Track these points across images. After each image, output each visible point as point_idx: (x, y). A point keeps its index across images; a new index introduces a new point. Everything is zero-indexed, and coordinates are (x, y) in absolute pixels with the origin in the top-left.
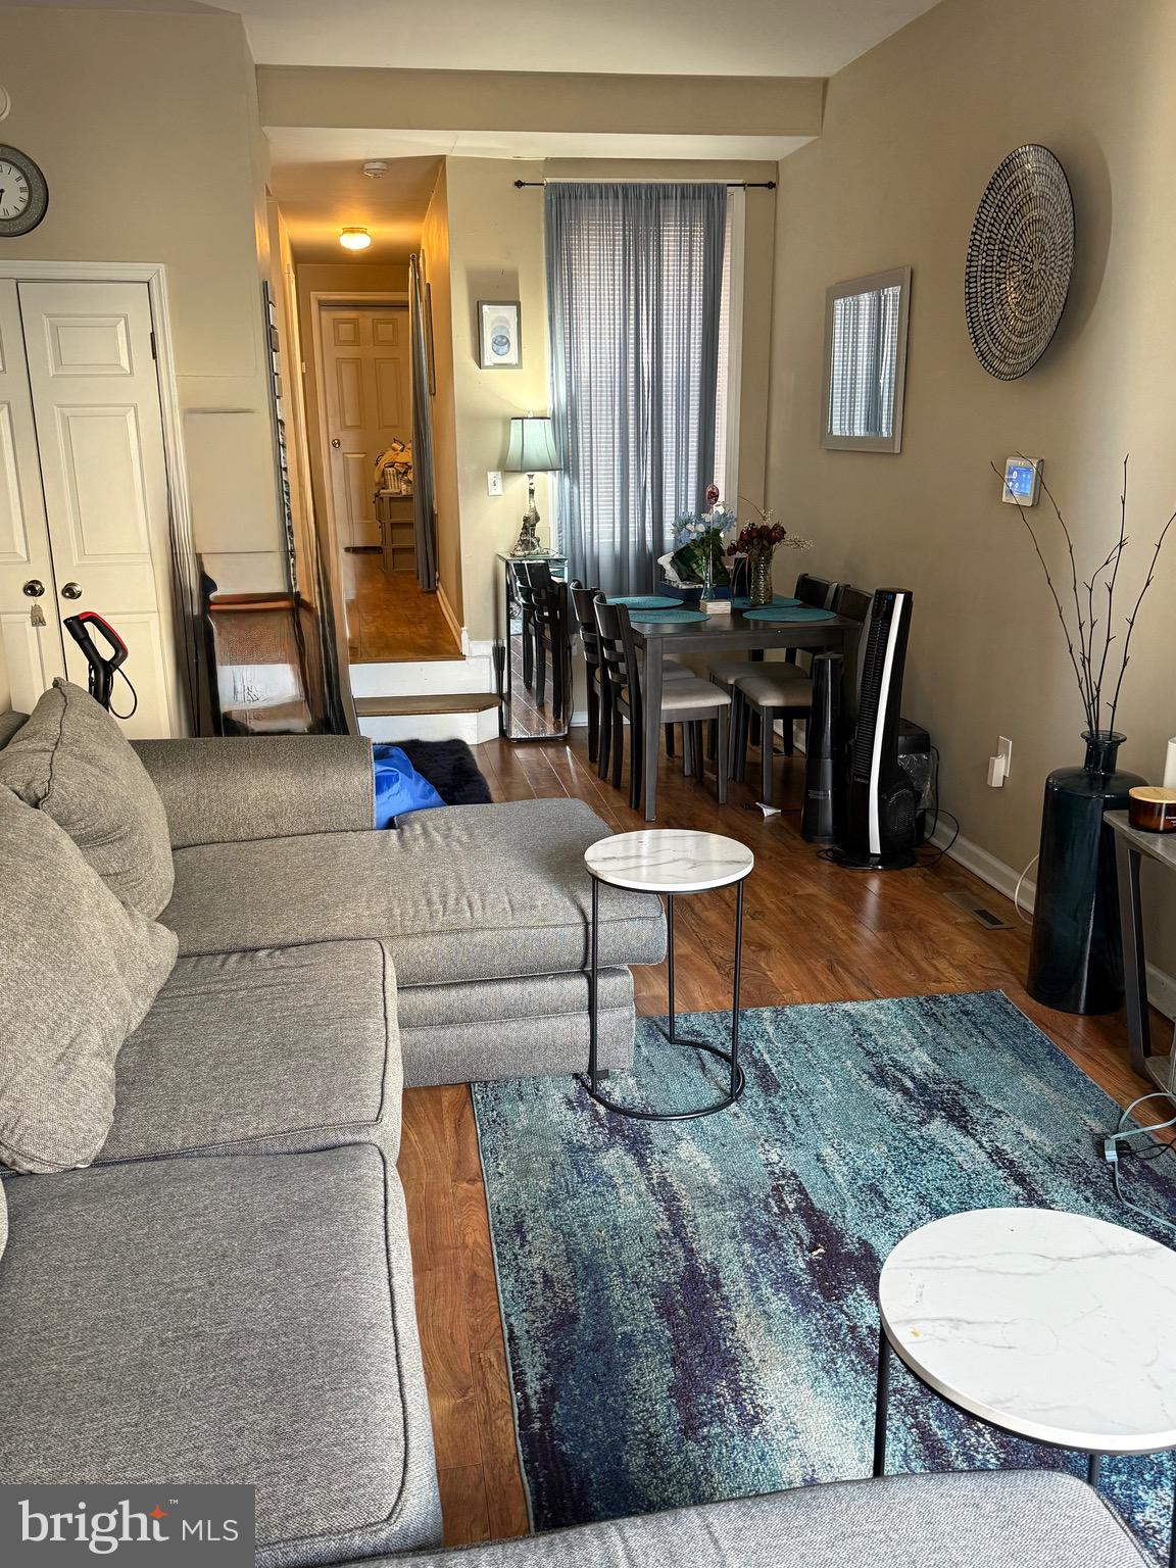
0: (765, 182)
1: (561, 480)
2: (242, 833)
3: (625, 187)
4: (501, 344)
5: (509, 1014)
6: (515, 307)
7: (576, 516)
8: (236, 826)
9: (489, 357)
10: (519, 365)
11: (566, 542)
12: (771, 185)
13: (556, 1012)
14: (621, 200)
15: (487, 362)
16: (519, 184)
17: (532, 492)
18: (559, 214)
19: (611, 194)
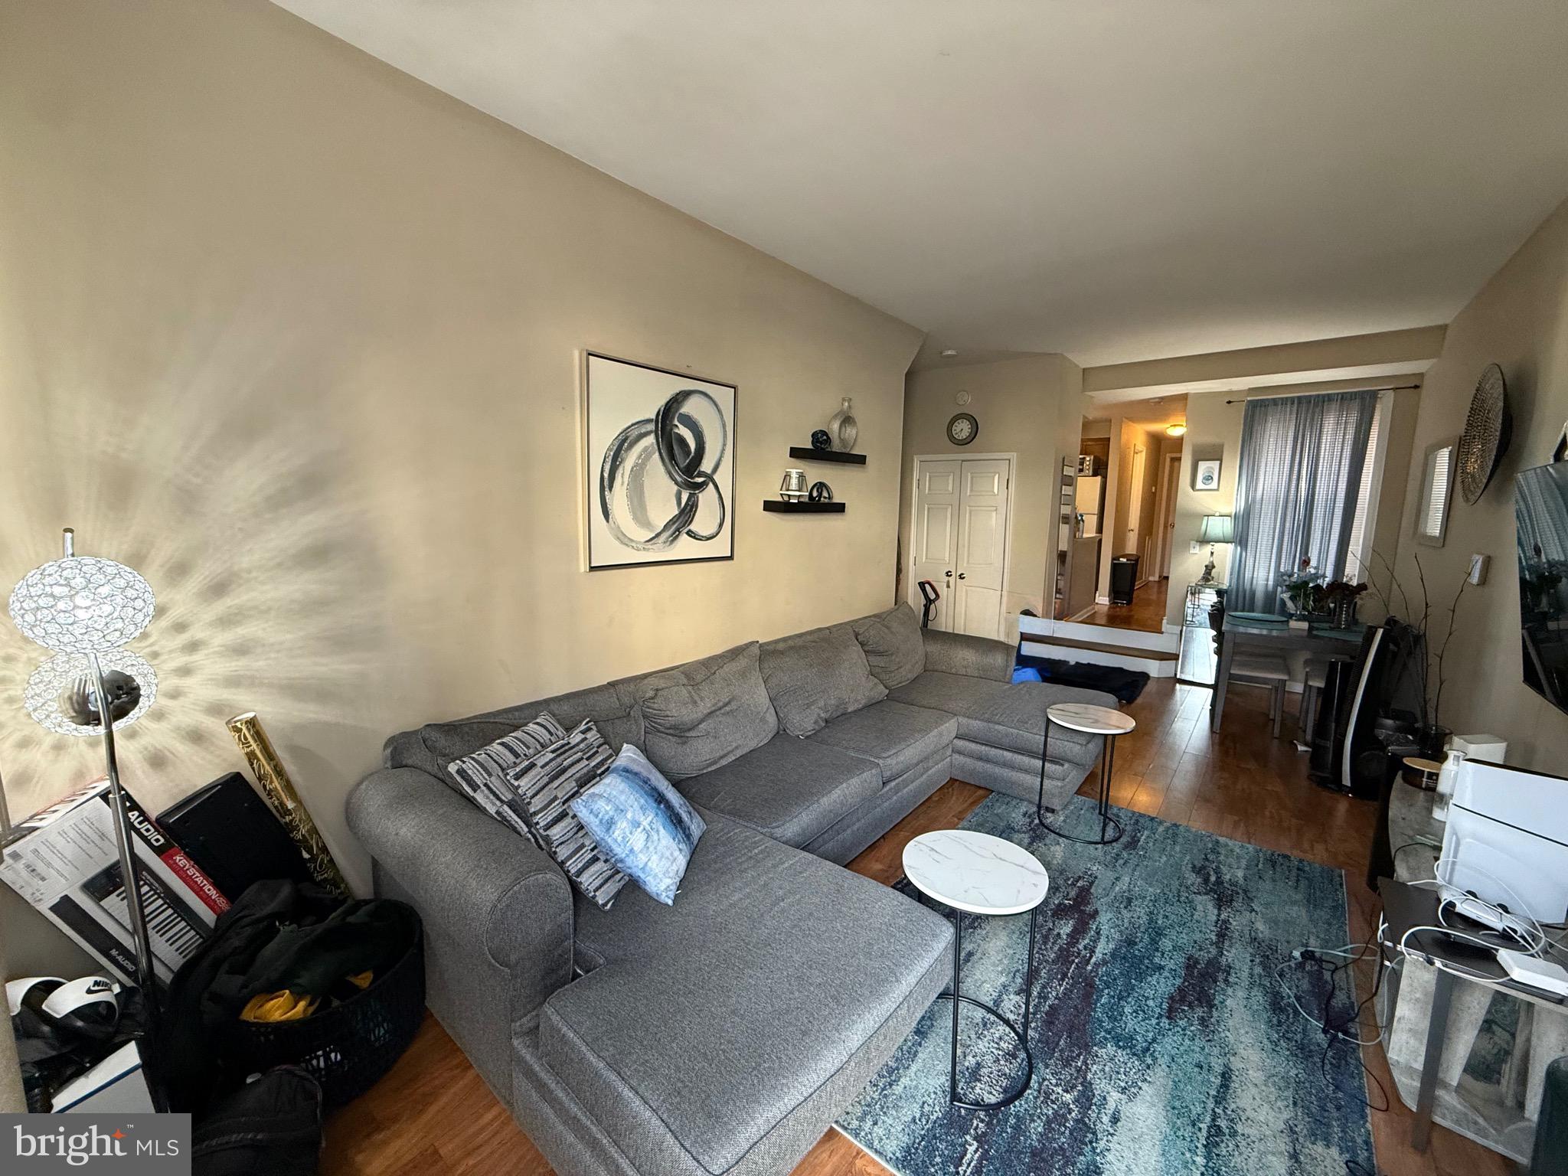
0: (1414, 385)
1: (1236, 547)
2: (953, 671)
3: (1299, 398)
4: (1208, 480)
5: (1005, 764)
6: (1218, 462)
7: (1243, 566)
8: (951, 668)
9: (1199, 485)
10: (1217, 490)
11: (1234, 581)
12: (1416, 387)
13: (1026, 771)
14: (1296, 405)
15: (1198, 487)
16: (1229, 402)
17: (1212, 553)
18: (1253, 416)
19: (1289, 403)
